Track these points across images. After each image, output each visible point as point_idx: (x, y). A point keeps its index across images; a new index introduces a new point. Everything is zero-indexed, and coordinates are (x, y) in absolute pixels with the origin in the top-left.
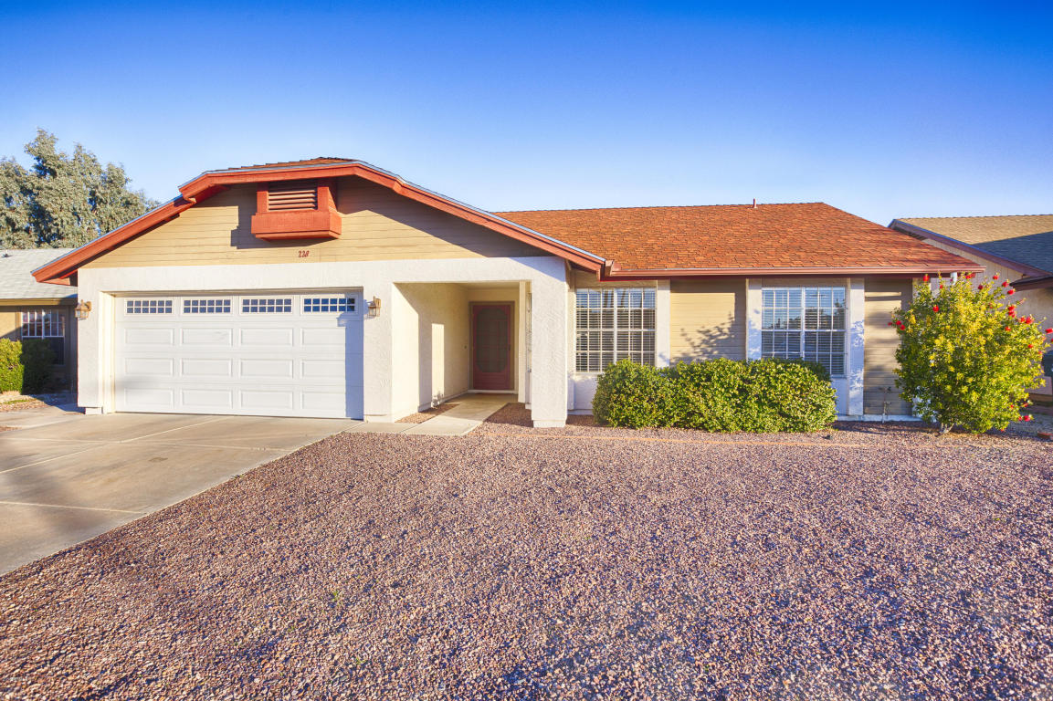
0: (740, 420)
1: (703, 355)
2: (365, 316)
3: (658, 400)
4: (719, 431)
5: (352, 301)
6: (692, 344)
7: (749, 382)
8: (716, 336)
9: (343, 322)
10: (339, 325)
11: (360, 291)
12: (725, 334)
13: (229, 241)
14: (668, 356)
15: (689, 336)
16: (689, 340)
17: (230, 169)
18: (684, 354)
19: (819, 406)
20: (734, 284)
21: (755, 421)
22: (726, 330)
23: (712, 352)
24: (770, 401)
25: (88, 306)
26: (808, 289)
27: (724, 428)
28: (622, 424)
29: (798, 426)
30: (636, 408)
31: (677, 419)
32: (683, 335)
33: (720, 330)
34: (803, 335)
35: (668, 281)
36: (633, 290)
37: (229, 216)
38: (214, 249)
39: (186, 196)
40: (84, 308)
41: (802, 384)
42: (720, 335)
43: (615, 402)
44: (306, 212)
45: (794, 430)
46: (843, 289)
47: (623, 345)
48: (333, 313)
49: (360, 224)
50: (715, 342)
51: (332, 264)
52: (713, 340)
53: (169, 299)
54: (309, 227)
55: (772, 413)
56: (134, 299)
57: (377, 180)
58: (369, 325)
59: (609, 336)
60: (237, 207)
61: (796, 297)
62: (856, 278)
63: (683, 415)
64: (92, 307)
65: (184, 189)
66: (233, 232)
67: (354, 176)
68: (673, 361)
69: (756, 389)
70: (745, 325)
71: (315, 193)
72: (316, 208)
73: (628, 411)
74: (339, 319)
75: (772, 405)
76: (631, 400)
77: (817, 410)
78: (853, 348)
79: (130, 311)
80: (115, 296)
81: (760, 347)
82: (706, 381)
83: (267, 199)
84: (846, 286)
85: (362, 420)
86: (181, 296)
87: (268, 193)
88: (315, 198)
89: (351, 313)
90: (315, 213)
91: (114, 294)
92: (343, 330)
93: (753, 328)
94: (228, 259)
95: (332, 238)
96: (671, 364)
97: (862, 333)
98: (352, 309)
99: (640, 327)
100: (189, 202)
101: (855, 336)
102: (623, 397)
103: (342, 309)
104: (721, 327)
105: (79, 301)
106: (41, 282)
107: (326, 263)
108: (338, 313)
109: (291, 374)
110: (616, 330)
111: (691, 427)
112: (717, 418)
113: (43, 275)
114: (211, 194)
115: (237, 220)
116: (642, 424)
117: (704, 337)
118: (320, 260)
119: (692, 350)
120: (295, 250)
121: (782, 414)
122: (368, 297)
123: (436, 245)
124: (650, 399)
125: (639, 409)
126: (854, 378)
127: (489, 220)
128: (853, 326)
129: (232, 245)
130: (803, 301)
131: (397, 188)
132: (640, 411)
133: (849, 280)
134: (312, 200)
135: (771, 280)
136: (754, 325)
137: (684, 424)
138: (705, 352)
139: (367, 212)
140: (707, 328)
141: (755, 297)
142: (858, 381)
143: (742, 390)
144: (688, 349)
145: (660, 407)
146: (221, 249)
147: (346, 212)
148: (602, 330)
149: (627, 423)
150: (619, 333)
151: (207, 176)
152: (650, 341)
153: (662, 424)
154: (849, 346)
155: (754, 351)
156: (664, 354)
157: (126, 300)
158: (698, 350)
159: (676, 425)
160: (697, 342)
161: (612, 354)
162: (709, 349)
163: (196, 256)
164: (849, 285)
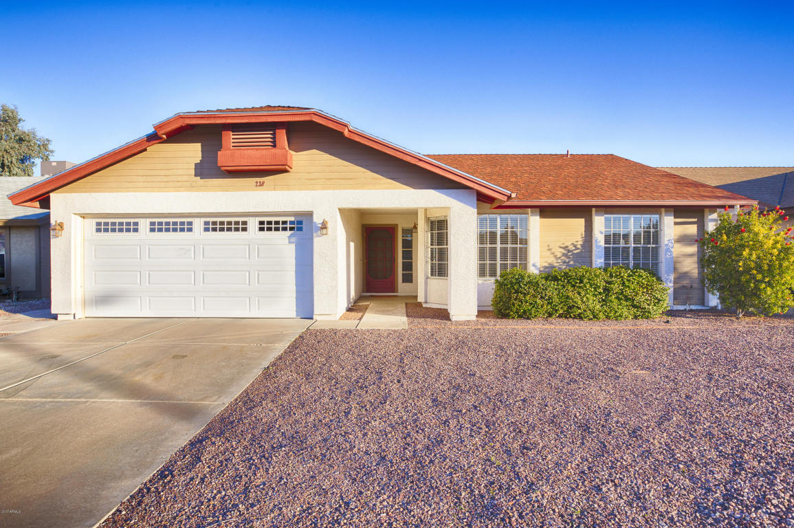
0: (606, 311)
1: (563, 265)
2: (315, 235)
3: (547, 298)
4: (591, 319)
5: (300, 223)
6: (555, 256)
7: (610, 283)
8: (572, 251)
9: (293, 239)
10: (290, 243)
11: (310, 215)
12: (579, 249)
13: (193, 172)
14: (538, 265)
15: (553, 251)
16: (553, 254)
17: (198, 112)
18: (550, 264)
19: (659, 300)
20: (584, 212)
21: (616, 312)
22: (579, 246)
23: (569, 262)
24: (626, 296)
25: (61, 225)
26: (635, 216)
27: (594, 317)
28: (520, 317)
29: (645, 315)
30: (531, 304)
31: (561, 312)
32: (550, 250)
33: (575, 246)
34: (631, 250)
35: (538, 210)
36: (511, 216)
37: (192, 152)
38: (180, 179)
39: (160, 133)
40: (58, 227)
41: (647, 284)
42: (575, 250)
43: (515, 299)
44: (266, 149)
45: (642, 317)
46: (658, 216)
47: (504, 257)
48: (284, 232)
49: (308, 161)
50: (571, 255)
51: (286, 192)
52: (570, 254)
53: (136, 220)
54: (269, 161)
55: (627, 306)
56: (103, 221)
57: (331, 125)
58: (319, 242)
59: (493, 251)
60: (200, 144)
61: (626, 221)
62: (668, 208)
63: (565, 308)
64: (65, 227)
65: (159, 127)
66: (196, 165)
67: (311, 122)
68: (542, 269)
69: (616, 287)
70: (591, 242)
71: (274, 134)
72: (274, 146)
73: (526, 306)
74: (289, 237)
75: (627, 299)
76: (528, 298)
77: (658, 303)
78: (666, 259)
79: (98, 230)
80: (84, 218)
81: (603, 259)
82: (580, 283)
83: (230, 138)
84: (660, 214)
85: (312, 318)
86: (149, 218)
87: (231, 133)
88: (274, 138)
89: (299, 232)
90: (274, 150)
91: (83, 216)
92: (293, 246)
93: (599, 244)
94: (191, 188)
95: (286, 171)
96: (540, 271)
97: (673, 247)
98: (300, 229)
99: (517, 244)
100: (161, 138)
101: (668, 250)
102: (521, 296)
103: (292, 229)
104: (576, 243)
105: (53, 222)
106: (16, 204)
107: (280, 192)
108: (289, 233)
109: (247, 282)
110: (499, 246)
111: (571, 317)
112: (590, 310)
113: (17, 199)
114: (180, 132)
115: (200, 154)
116: (535, 316)
117: (564, 251)
118: (275, 189)
119: (555, 261)
120: (252, 181)
121: (634, 306)
122: (317, 219)
123: (373, 178)
124: (542, 297)
125: (534, 305)
126: (667, 279)
127: (420, 160)
128: (666, 242)
129: (196, 176)
130: (633, 224)
131: (346, 133)
132: (533, 307)
133: (663, 210)
134: (270, 140)
135: (609, 209)
136: (600, 242)
137: (566, 315)
138: (564, 262)
139: (315, 151)
140: (566, 244)
141: (599, 221)
142: (670, 282)
143: (605, 289)
144: (552, 260)
145: (548, 303)
146: (185, 178)
147: (297, 151)
148: (489, 246)
149: (525, 316)
150: (501, 249)
151: (180, 117)
152: (524, 254)
153: (550, 315)
154: (663, 257)
155: (598, 261)
156: (536, 264)
157: (94, 221)
158: (559, 261)
159: (560, 316)
160: (559, 255)
161: (496, 264)
162: (567, 260)
163: (162, 185)
164: (663, 214)
